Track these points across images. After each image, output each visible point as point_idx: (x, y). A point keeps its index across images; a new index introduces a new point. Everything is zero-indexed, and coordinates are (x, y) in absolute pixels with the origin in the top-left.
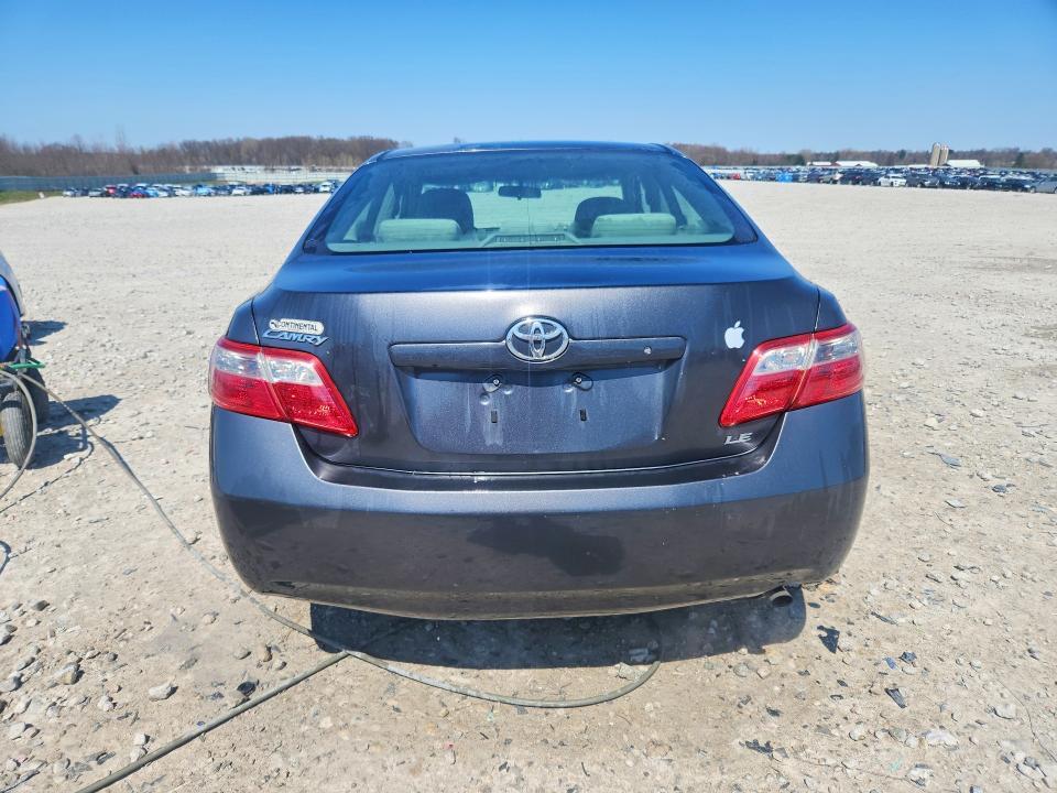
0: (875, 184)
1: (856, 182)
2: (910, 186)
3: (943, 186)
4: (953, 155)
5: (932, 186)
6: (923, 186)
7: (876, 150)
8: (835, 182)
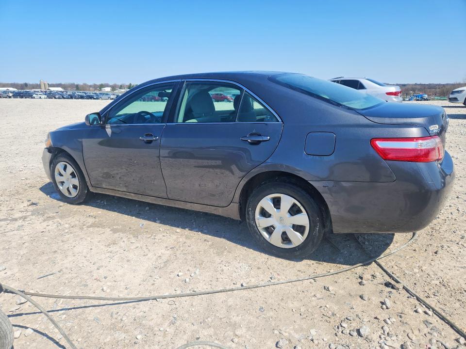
0: (32, 98)
1: (22, 97)
2: (49, 98)
3: (64, 98)
4: (50, 86)
5: (59, 98)
6: (55, 98)
7: (13, 83)
8: (10, 97)
